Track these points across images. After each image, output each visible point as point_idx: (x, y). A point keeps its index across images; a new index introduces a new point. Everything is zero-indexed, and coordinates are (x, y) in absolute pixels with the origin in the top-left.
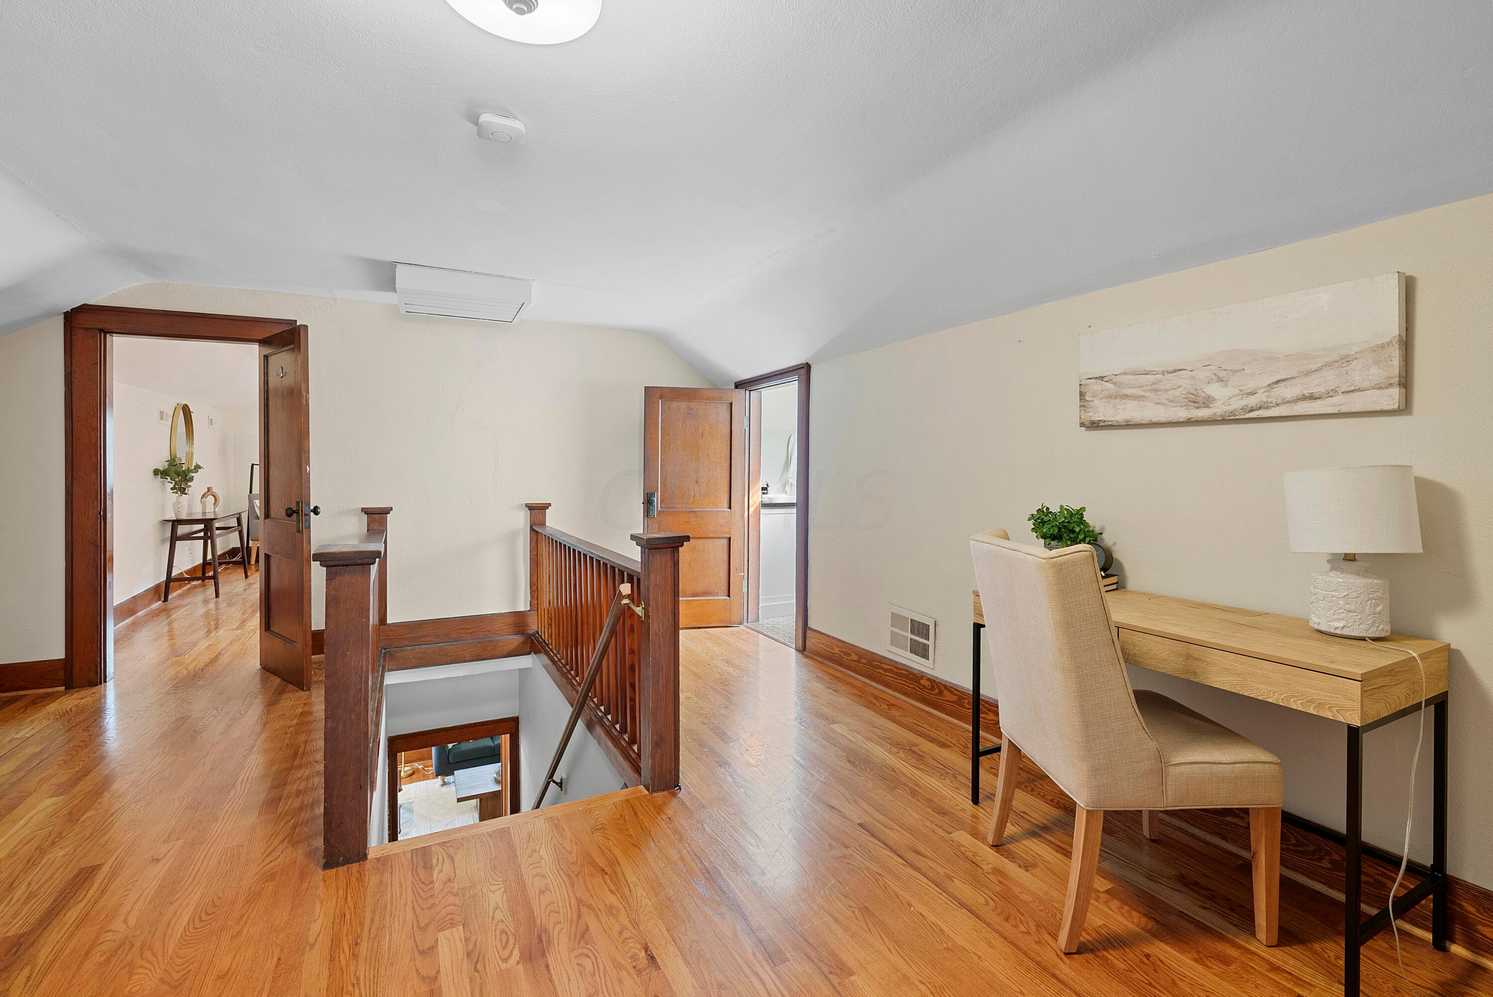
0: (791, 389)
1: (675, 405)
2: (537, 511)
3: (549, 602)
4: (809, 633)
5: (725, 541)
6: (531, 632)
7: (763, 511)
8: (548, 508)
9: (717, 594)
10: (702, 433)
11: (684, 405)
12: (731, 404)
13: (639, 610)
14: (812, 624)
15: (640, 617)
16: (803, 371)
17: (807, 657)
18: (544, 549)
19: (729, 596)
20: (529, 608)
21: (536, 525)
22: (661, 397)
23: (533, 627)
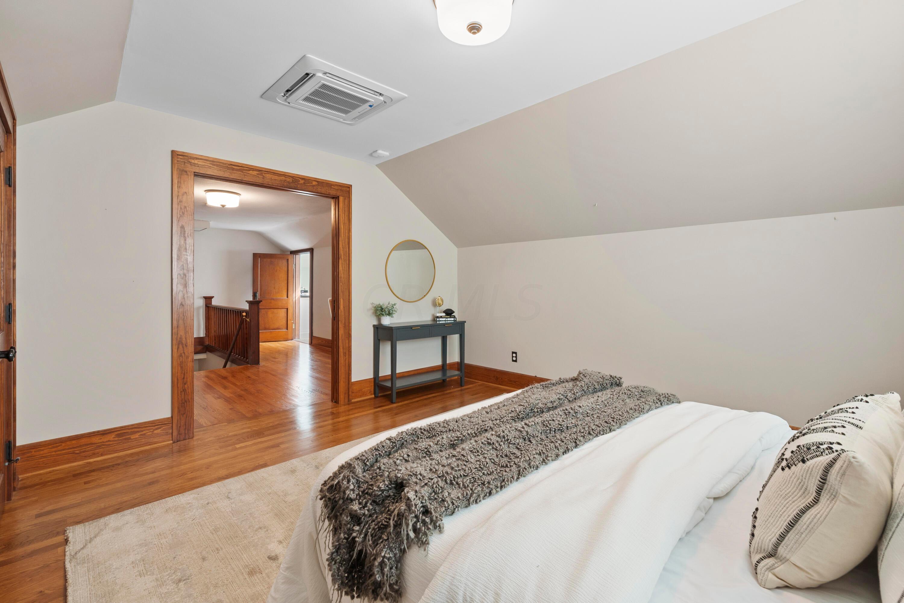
0: (308, 255)
1: (265, 260)
2: (208, 299)
3: (215, 331)
4: (313, 338)
5: (286, 310)
6: (206, 345)
7: (301, 299)
8: (213, 298)
9: (282, 329)
10: (276, 270)
11: (269, 260)
12: (288, 260)
13: (248, 320)
14: (314, 335)
15: (248, 322)
16: (311, 250)
17: (312, 345)
18: (212, 313)
19: (287, 329)
20: (205, 336)
21: (208, 304)
22: (260, 257)
23: (207, 343)
